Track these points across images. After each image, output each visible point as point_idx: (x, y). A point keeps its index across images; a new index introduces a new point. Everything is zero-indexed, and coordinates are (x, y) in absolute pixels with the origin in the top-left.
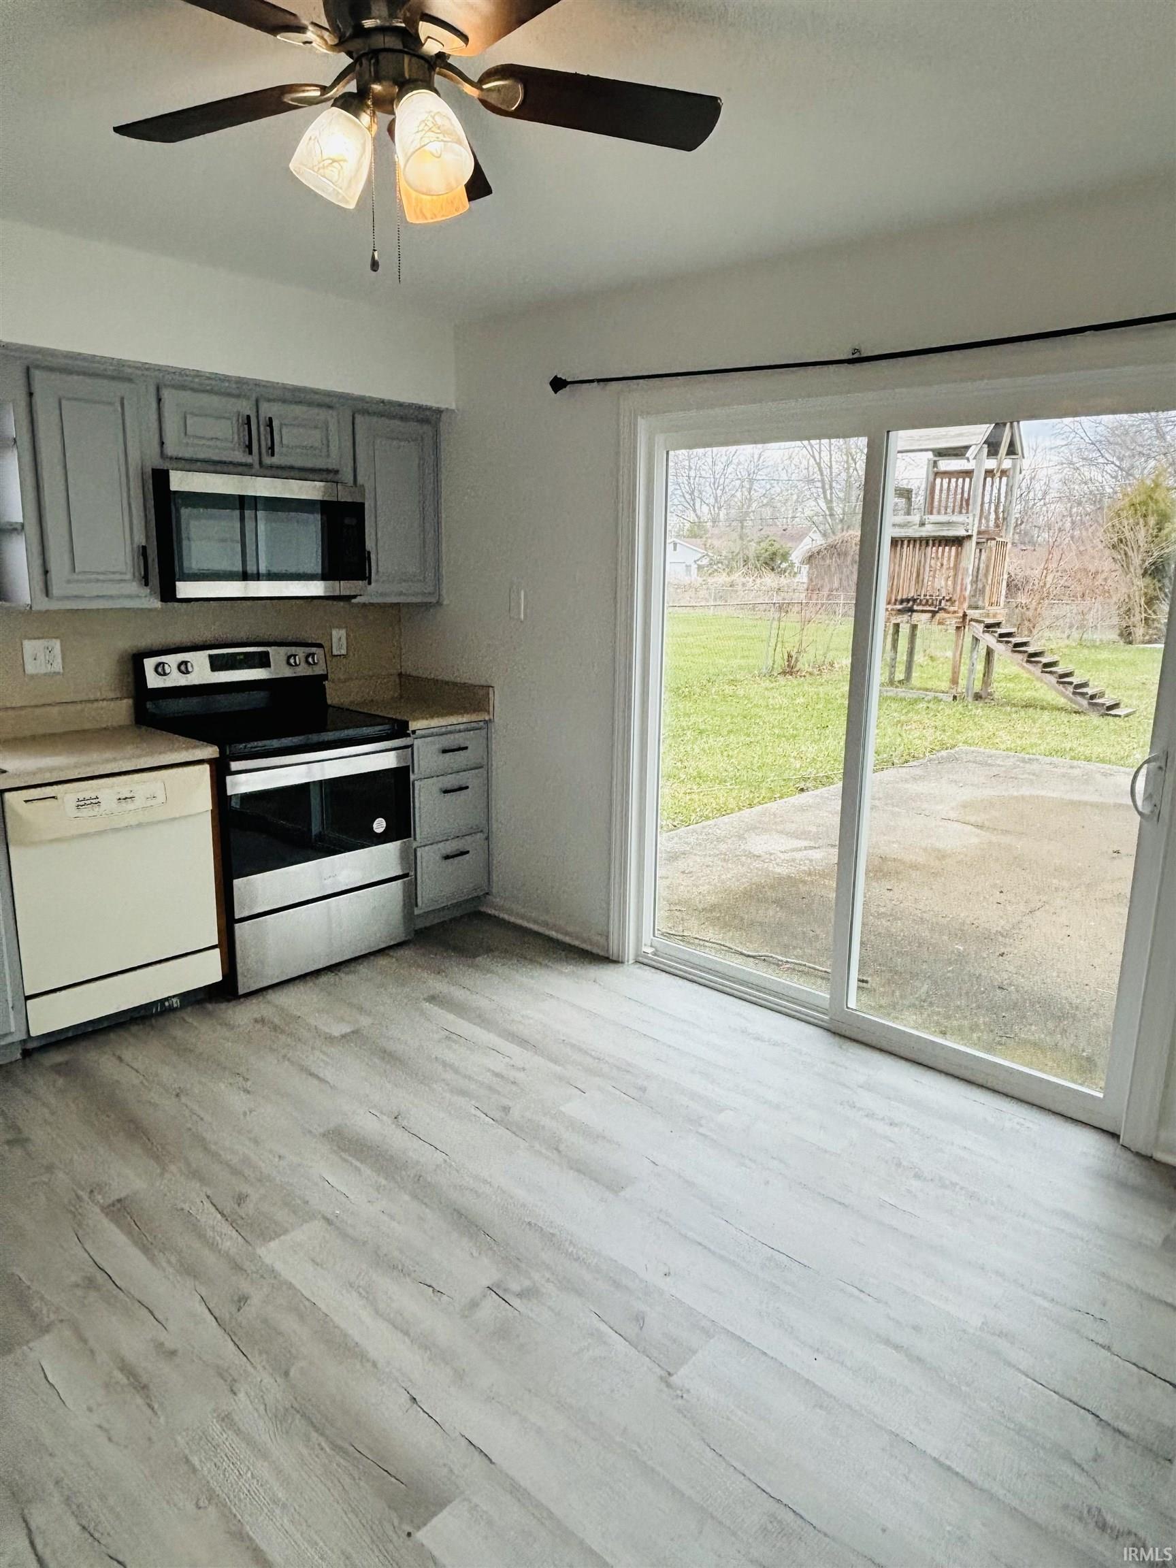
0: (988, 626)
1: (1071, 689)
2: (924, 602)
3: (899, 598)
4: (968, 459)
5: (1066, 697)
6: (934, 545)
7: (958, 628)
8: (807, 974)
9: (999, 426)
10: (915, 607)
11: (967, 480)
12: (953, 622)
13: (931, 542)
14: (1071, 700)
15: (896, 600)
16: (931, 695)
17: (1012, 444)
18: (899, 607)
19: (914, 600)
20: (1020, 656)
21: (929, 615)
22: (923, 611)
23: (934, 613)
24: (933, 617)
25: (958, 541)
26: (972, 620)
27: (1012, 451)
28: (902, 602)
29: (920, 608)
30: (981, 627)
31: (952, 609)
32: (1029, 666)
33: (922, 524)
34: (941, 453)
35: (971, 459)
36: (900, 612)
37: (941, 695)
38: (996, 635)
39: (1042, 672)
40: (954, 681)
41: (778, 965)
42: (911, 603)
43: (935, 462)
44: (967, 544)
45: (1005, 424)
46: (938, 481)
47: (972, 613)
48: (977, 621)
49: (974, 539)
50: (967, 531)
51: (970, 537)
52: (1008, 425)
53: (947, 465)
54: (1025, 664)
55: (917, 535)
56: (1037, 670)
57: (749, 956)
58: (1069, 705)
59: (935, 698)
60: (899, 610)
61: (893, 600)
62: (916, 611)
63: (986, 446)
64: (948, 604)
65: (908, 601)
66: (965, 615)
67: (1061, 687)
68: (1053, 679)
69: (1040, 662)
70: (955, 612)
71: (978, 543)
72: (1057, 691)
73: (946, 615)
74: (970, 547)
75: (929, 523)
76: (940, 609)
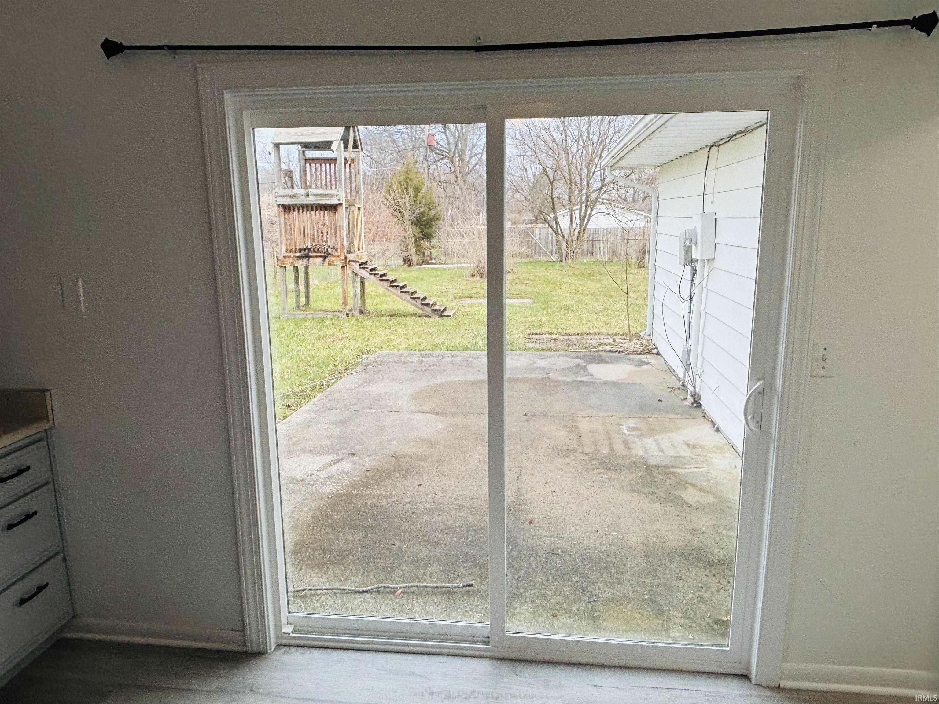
0: (361, 264)
1: (419, 301)
2: (316, 250)
3: (298, 248)
4: (332, 150)
5: (416, 306)
6: (317, 210)
7: (342, 267)
8: (420, 593)
9: (347, 128)
10: (310, 254)
11: (333, 165)
12: (339, 263)
13: (314, 208)
14: (421, 309)
15: (296, 249)
16: (330, 315)
17: (355, 142)
18: (299, 254)
19: (310, 249)
20: (385, 284)
21: (321, 259)
22: (316, 257)
23: (325, 258)
24: (324, 260)
25: (334, 208)
26: (350, 261)
27: (355, 146)
28: (300, 250)
29: (314, 254)
30: (357, 266)
31: (336, 254)
32: (392, 289)
33: (307, 195)
34: (306, 146)
35: (334, 150)
36: (300, 258)
37: (338, 314)
38: (368, 270)
39: (401, 292)
40: (345, 303)
41: (394, 593)
42: (307, 251)
43: (304, 152)
44: (339, 209)
45: (350, 127)
46: (308, 165)
47: (350, 257)
48: (354, 261)
49: (344, 206)
50: (339, 200)
51: (341, 204)
52: (351, 128)
53: (311, 154)
54: (389, 288)
55: (305, 203)
56: (397, 291)
57: (363, 592)
58: (421, 312)
59: (334, 316)
60: (299, 257)
61: (294, 250)
62: (311, 257)
63: (342, 142)
64: (334, 250)
65: (305, 250)
66: (346, 258)
67: (413, 301)
68: (408, 297)
69: (398, 286)
70: (338, 256)
71: (346, 208)
72: (411, 304)
73: (332, 259)
74: (342, 211)
75: (312, 195)
76: (329, 254)
